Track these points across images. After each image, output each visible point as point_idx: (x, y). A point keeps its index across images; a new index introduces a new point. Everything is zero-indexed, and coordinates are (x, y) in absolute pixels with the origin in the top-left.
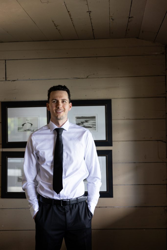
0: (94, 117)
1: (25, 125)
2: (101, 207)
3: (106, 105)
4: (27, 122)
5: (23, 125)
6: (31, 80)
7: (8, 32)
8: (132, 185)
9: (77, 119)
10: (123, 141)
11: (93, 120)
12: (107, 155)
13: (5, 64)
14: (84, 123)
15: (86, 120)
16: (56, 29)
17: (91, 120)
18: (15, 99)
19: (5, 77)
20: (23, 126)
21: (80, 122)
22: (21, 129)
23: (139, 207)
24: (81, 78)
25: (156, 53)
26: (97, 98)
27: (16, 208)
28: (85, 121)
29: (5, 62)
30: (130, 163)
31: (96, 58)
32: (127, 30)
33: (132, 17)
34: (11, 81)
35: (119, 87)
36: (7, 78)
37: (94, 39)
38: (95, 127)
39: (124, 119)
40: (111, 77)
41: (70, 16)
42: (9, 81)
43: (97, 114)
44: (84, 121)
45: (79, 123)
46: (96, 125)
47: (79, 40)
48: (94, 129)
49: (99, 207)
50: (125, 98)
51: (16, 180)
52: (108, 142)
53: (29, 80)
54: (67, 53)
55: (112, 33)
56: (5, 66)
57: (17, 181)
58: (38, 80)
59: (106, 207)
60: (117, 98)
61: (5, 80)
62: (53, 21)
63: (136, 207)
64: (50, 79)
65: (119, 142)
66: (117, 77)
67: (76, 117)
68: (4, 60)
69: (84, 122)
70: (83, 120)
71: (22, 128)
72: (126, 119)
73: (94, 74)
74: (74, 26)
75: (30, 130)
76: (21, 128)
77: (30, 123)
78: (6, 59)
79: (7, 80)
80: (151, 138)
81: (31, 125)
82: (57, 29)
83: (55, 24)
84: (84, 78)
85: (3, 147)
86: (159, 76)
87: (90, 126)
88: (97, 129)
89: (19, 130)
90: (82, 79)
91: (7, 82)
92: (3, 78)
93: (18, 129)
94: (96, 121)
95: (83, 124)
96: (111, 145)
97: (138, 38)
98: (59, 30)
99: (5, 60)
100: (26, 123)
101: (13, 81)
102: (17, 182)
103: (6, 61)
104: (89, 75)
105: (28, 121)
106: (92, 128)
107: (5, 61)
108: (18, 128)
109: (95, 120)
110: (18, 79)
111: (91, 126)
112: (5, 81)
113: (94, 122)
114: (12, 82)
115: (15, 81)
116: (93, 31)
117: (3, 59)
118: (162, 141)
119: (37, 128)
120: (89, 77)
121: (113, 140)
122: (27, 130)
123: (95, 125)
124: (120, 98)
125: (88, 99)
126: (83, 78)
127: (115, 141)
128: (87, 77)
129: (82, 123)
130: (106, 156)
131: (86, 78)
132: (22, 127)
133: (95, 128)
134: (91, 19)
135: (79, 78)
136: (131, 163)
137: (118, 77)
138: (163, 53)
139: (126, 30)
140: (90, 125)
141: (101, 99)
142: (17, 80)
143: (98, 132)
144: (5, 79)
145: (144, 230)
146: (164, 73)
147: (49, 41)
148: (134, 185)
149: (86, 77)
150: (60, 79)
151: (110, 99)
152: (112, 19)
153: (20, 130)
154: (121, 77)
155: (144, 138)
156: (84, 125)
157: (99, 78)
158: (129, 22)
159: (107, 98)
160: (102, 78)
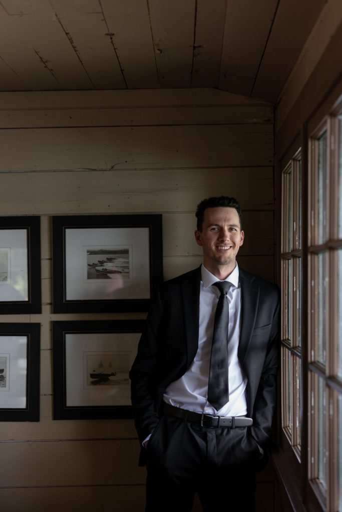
0: (125, 252)
3: (151, 226)
9: (89, 254)
11: (122, 258)
14: (105, 264)
15: (109, 258)
21: (96, 262)
24: (100, 171)
25: (255, 120)
26: (133, 211)
28: (107, 259)
31: (130, 128)
32: (192, 71)
33: (200, 47)
35: (177, 189)
37: (127, 89)
38: (128, 273)
39: (188, 255)
40: (163, 169)
41: (72, 42)
43: (132, 246)
44: (106, 260)
45: (94, 264)
46: (129, 269)
47: (95, 90)
50: (191, 212)
54: (71, 118)
55: (163, 78)
60: (173, 212)
62: (37, 51)
64: (34, 171)
66: (174, 169)
67: (88, 252)
69: (105, 262)
72: (191, 255)
73: (126, 162)
74: (81, 61)
82: (46, 67)
83: (41, 58)
84: (106, 170)
86: (259, 166)
88: (131, 277)
90: (101, 172)
94: (130, 260)
95: (102, 266)
97: (217, 88)
98: (52, 70)
104: (116, 164)
106: (122, 274)
109: (128, 258)
111: (120, 270)
113: (125, 262)
116: (122, 73)
119: (7, 273)
120: (116, 167)
123: (128, 267)
124: (181, 212)
125: (115, 214)
126: (103, 170)
128: (112, 168)
129: (101, 263)
131: (110, 170)
133: (128, 274)
134: (115, 49)
135: (95, 170)
137: (177, 169)
138: (269, 120)
141: (140, 214)
143: (133, 281)
146: (271, 161)
147: (32, 91)
149: (110, 168)
150: (55, 171)
151: (160, 213)
152: (158, 50)
154: (182, 169)
156: (104, 268)
157: (136, 170)
158: (194, 55)
159: (153, 211)
160: (143, 169)
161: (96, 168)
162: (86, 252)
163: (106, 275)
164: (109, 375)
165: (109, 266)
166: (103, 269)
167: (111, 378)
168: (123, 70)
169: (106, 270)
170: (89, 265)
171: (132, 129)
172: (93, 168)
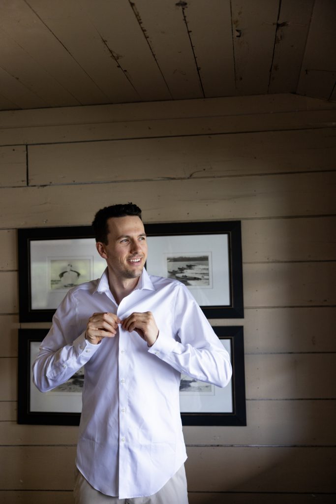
0: (205, 259)
1: (65, 275)
2: (221, 446)
3: (230, 232)
4: (69, 269)
5: (62, 275)
6: (77, 184)
8: (287, 400)
9: (170, 261)
10: (266, 308)
11: (202, 265)
12: (233, 338)
13: (26, 152)
14: (185, 271)
15: (189, 265)
17: (199, 264)
18: (46, 222)
19: (26, 179)
20: (62, 278)
21: (176, 269)
22: (57, 283)
23: (302, 446)
24: (179, 179)
26: (212, 218)
28: (187, 266)
29: (25, 149)
30: (281, 353)
34: (36, 187)
35: (255, 196)
36: (29, 181)
37: (205, 98)
38: (208, 279)
39: (267, 261)
40: (240, 176)
42: (35, 186)
43: (212, 252)
44: (185, 267)
45: (174, 271)
46: (208, 275)
47: (173, 100)
48: (206, 283)
49: (218, 446)
50: (270, 218)
52: (236, 308)
53: (74, 183)
54: (150, 128)
55: (241, 79)
56: (26, 157)
58: (92, 183)
59: (232, 446)
60: (252, 219)
61: (26, 185)
63: (295, 446)
64: (115, 182)
65: (258, 309)
66: (252, 175)
67: (168, 259)
68: (24, 145)
69: (185, 269)
70: (183, 264)
71: (60, 281)
72: (271, 261)
73: (204, 170)
76: (58, 281)
77: (75, 271)
78: (28, 143)
79: (29, 185)
80: (326, 301)
81: (76, 274)
83: (111, 51)
84: (184, 179)
85: (22, 320)
87: (197, 276)
88: (211, 283)
89: (53, 286)
90: (179, 181)
91: (29, 188)
92: (23, 181)
93: (52, 284)
94: (210, 267)
95: (182, 273)
96: (241, 316)
97: (295, 93)
99: (27, 145)
100: (67, 270)
101: (41, 186)
103: (28, 146)
104: (195, 172)
105: (71, 266)
106: (202, 280)
107: (25, 147)
108: (52, 281)
109: (207, 265)
110: (51, 183)
111: (200, 277)
112: (25, 188)
113: (204, 269)
115: (45, 187)
117: (22, 143)
120: (194, 175)
121: (245, 305)
122: (70, 284)
124: (260, 219)
125: (193, 221)
126: (182, 179)
127: (249, 308)
128: (191, 176)
129: (181, 270)
130: (231, 339)
131: (188, 178)
132: (58, 278)
133: (207, 281)
135: (174, 179)
136: (284, 353)
137: (255, 175)
140: (196, 274)
141: (219, 221)
142: (49, 184)
143: (213, 288)
144: (26, 183)
145: (313, 495)
147: (112, 104)
148: (291, 400)
149: (188, 176)
150: (135, 181)
151: (239, 220)
153: (55, 286)
154: (260, 175)
155: (311, 301)
156: (184, 274)
157: (214, 177)
159: (232, 217)
160: (221, 177)
161: (175, 177)
162: (166, 259)
163: (186, 281)
164: (191, 382)
165: (188, 273)
166: (183, 276)
167: (192, 384)
169: (186, 276)
170: (169, 272)
171: (209, 137)
172: (172, 177)
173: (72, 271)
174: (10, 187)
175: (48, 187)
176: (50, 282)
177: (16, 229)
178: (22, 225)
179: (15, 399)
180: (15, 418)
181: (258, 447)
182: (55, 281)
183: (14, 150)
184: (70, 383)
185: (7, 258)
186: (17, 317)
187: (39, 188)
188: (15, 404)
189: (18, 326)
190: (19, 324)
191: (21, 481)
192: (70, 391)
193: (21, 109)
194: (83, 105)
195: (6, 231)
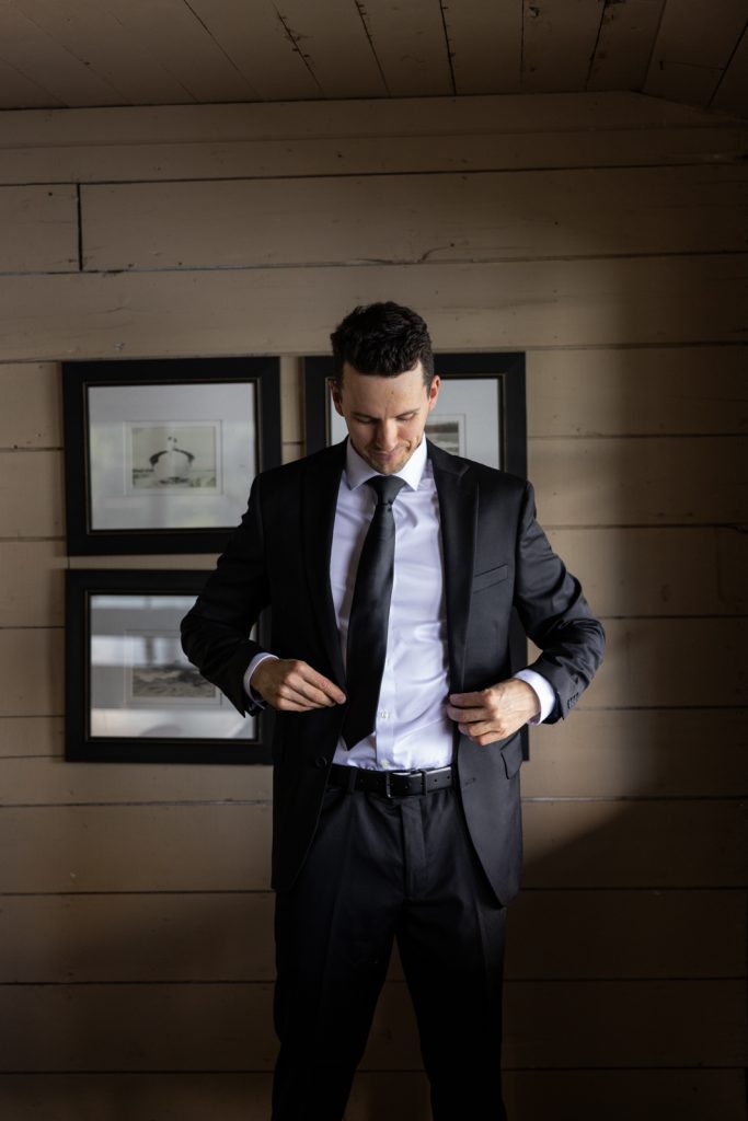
0: (452, 428)
1: (161, 458)
3: (504, 376)
4: (169, 446)
5: (154, 459)
6: (186, 269)
7: (87, 64)
8: (609, 709)
10: (572, 527)
11: (446, 440)
13: (76, 199)
16: (294, 50)
17: (440, 440)
18: (120, 347)
19: (77, 258)
20: (157, 465)
22: (145, 476)
23: (636, 799)
24: (399, 263)
25: (717, 157)
26: (466, 346)
27: (129, 804)
29: (75, 193)
31: (461, 175)
32: (593, 55)
34: (100, 275)
35: (556, 301)
36: (84, 262)
37: (455, 95)
39: (577, 434)
40: (526, 260)
42: (96, 272)
43: (465, 416)
47: (390, 97)
50: (583, 348)
51: (127, 687)
53: (180, 268)
54: (340, 156)
55: (533, 69)
56: (76, 209)
57: (131, 690)
58: (218, 269)
60: (547, 348)
61: (78, 270)
62: (282, 15)
63: (623, 799)
64: (266, 267)
65: (557, 532)
66: (549, 259)
68: (71, 183)
71: (152, 471)
72: (583, 434)
73: (452, 245)
74: (369, 36)
75: (184, 481)
76: (147, 471)
77: (182, 452)
78: (81, 180)
79: (85, 268)
80: (691, 514)
81: (186, 458)
82: (297, 50)
83: (288, 30)
84: (411, 263)
85: (71, 552)
86: (725, 252)
89: (138, 481)
90: (402, 266)
91: (82, 275)
92: (70, 261)
93: (135, 477)
94: (461, 444)
97: (639, 91)
98: (307, 56)
99: (78, 185)
100: (165, 449)
101: (110, 272)
102: (131, 693)
103: (81, 186)
104: (437, 249)
105: (175, 441)
107: (75, 187)
108: (134, 471)
109: (456, 440)
110: (130, 266)
112: (74, 275)
114: (109, 275)
115: (119, 276)
116: (450, 61)
117: (70, 180)
118: (736, 528)
119: (215, 470)
120: (431, 257)
122: (172, 478)
124: (563, 348)
126: (406, 263)
128: (425, 257)
131: (419, 262)
132: (148, 465)
134: (442, 9)
135: (390, 263)
136: (606, 618)
137: (555, 258)
138: (745, 157)
139: (592, 59)
141: (481, 351)
142: (127, 267)
144: (77, 263)
145: (656, 893)
147: (262, 102)
148: (617, 709)
149: (420, 257)
150: (308, 266)
151: (521, 350)
152: (532, 9)
153: (141, 481)
154: (566, 258)
155: (661, 515)
157: (472, 261)
158: (603, 20)
159: (508, 345)
160: (486, 261)
161: (391, 258)
168: (453, 55)
171: (464, 178)
172: (386, 259)
173: (177, 450)
174: (43, 273)
175: (125, 274)
176: (131, 473)
177: (56, 361)
178: (71, 352)
179: (61, 711)
180: (60, 750)
181: (552, 803)
182: (141, 471)
183: (50, 194)
184: (174, 679)
185: (39, 424)
186: (62, 545)
187: (104, 276)
188: (60, 724)
189: (63, 563)
190: (65, 559)
191: (73, 875)
192: (174, 696)
193: (67, 107)
194: (198, 103)
195: (38, 365)
